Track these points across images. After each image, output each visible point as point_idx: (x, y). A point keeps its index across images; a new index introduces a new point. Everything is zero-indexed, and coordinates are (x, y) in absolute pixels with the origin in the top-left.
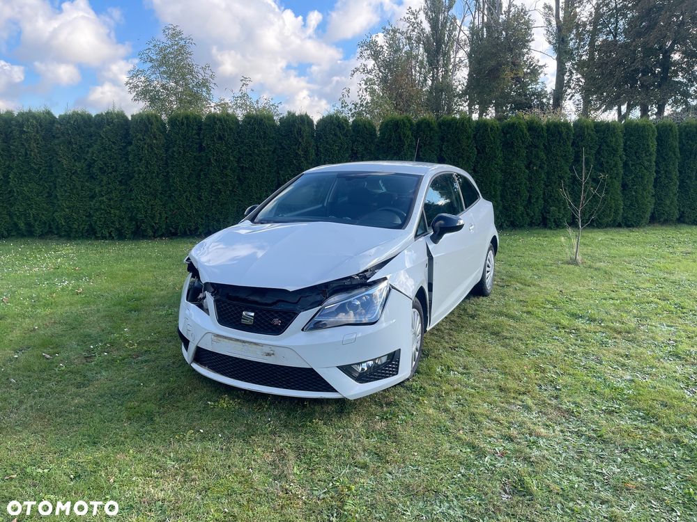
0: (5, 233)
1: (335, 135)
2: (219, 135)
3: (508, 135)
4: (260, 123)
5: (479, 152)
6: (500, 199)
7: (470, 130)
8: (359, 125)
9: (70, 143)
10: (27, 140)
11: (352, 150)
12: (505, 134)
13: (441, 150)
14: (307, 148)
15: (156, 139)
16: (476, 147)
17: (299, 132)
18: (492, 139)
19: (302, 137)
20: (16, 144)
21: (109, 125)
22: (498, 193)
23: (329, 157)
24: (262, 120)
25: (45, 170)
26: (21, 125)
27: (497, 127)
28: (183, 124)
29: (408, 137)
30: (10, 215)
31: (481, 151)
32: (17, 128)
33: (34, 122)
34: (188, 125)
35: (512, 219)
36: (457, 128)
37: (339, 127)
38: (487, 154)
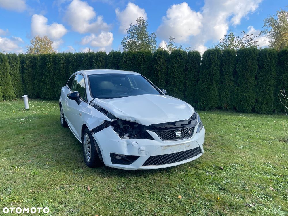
0: (52, 98)
1: (177, 59)
2: (124, 60)
3: (282, 57)
4: (142, 55)
5: (260, 68)
6: (273, 95)
7: (254, 55)
8: (191, 54)
9: (73, 65)
10: (60, 64)
11: (186, 67)
12: (280, 57)
13: (236, 67)
14: (162, 66)
15: (101, 63)
16: (258, 65)
17: (159, 58)
18: (269, 60)
19: (160, 61)
20: (57, 65)
21: (86, 58)
22: (272, 92)
23: (173, 70)
24: (143, 53)
25: (65, 75)
26: (59, 58)
27: (274, 53)
28: (112, 56)
29: (215, 59)
30: (54, 91)
31: (261, 67)
32: (58, 59)
33: (63, 57)
34: (114, 57)
35: (281, 108)
36: (245, 54)
37: (179, 56)
38: (265, 68)
